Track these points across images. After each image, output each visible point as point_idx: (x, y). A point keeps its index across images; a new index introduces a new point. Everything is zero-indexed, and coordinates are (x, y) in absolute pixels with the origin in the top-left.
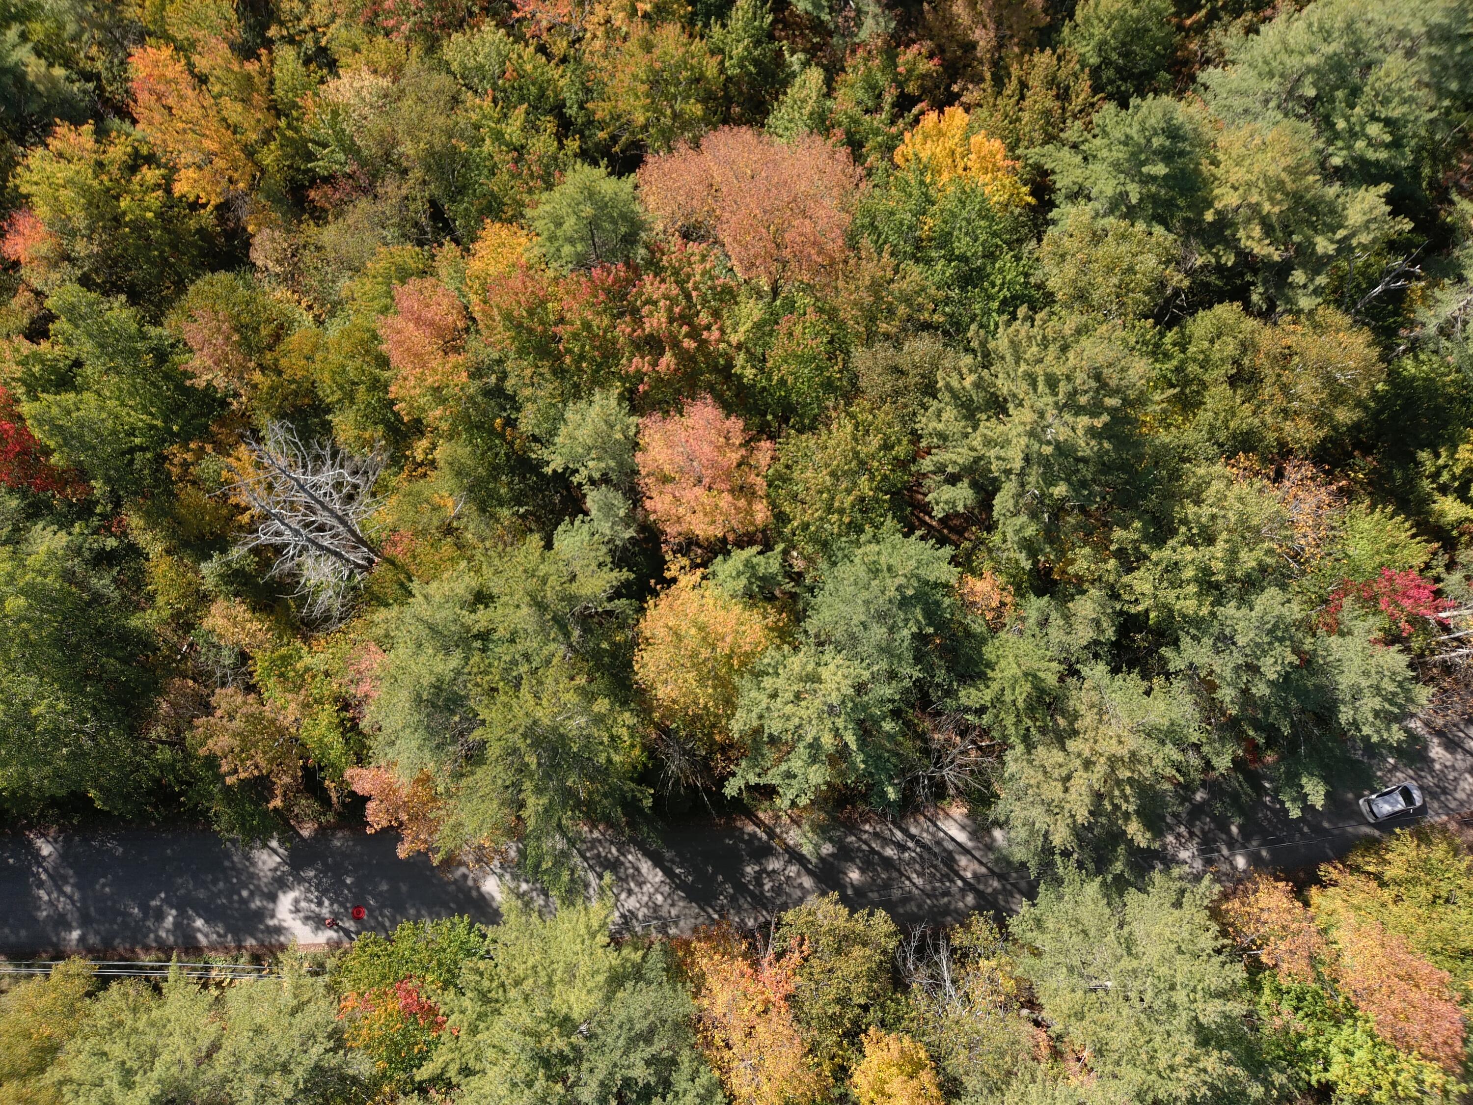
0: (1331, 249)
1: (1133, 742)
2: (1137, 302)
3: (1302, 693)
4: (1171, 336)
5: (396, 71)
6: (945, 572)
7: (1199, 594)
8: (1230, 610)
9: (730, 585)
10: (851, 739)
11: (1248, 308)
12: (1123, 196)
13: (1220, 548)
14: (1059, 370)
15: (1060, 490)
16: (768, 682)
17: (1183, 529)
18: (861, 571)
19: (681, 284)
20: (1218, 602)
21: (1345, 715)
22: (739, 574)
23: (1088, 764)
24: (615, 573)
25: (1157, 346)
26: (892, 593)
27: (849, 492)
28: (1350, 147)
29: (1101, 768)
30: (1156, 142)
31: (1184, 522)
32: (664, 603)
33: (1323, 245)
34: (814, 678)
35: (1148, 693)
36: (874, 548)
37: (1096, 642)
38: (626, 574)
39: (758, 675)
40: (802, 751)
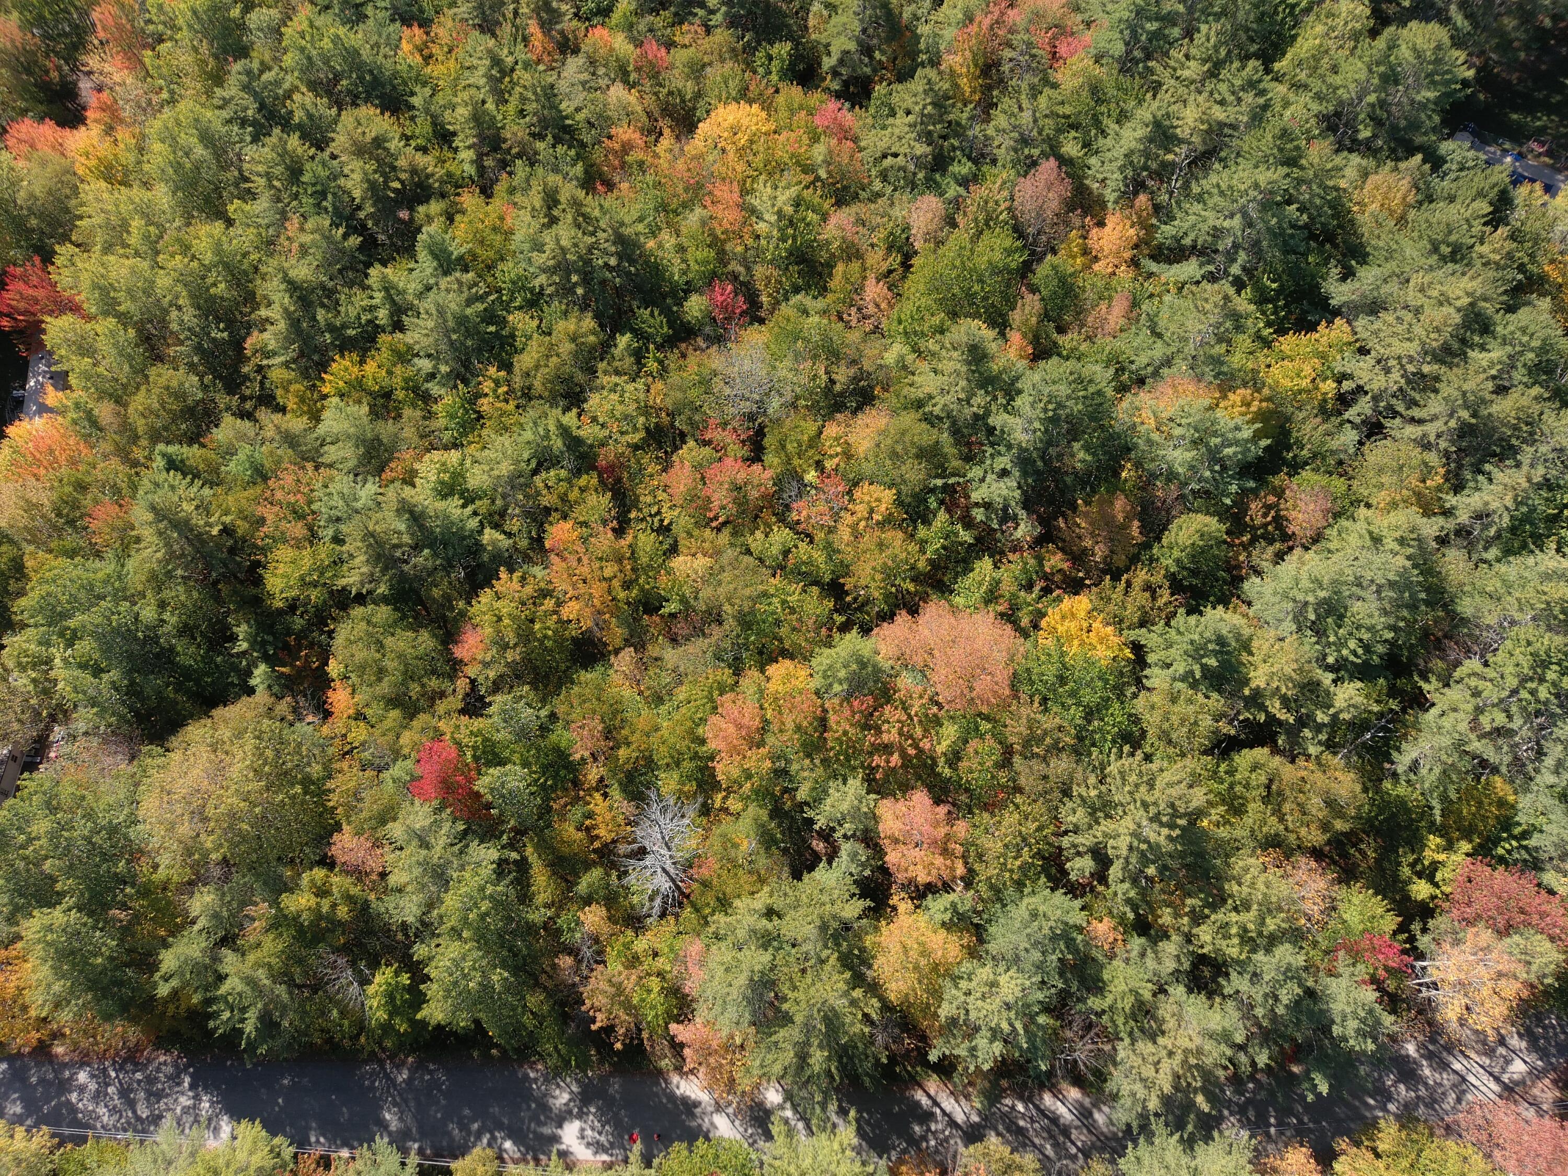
0: (1326, 720)
1: (1198, 1041)
2: (1201, 744)
3: (1311, 1014)
4: (1223, 767)
5: (717, 553)
6: (1078, 918)
7: (1241, 944)
8: (1260, 957)
9: (939, 917)
10: (1019, 1026)
11: (1276, 751)
12: (1192, 672)
13: (1253, 913)
14: (1149, 799)
15: (1151, 871)
16: (963, 984)
17: (1230, 901)
18: (1026, 916)
19: (905, 709)
20: (1254, 951)
21: (1336, 1030)
22: (946, 909)
23: (1171, 1054)
24: (861, 902)
25: (1215, 772)
26: (1046, 931)
27: (1015, 858)
28: (1339, 651)
29: (1179, 1057)
30: (1211, 647)
31: (1231, 896)
32: (890, 922)
33: (1321, 717)
34: (993, 984)
35: (1211, 1007)
36: (1033, 900)
37: (1177, 971)
38: (868, 903)
39: (955, 979)
40: (984, 1032)
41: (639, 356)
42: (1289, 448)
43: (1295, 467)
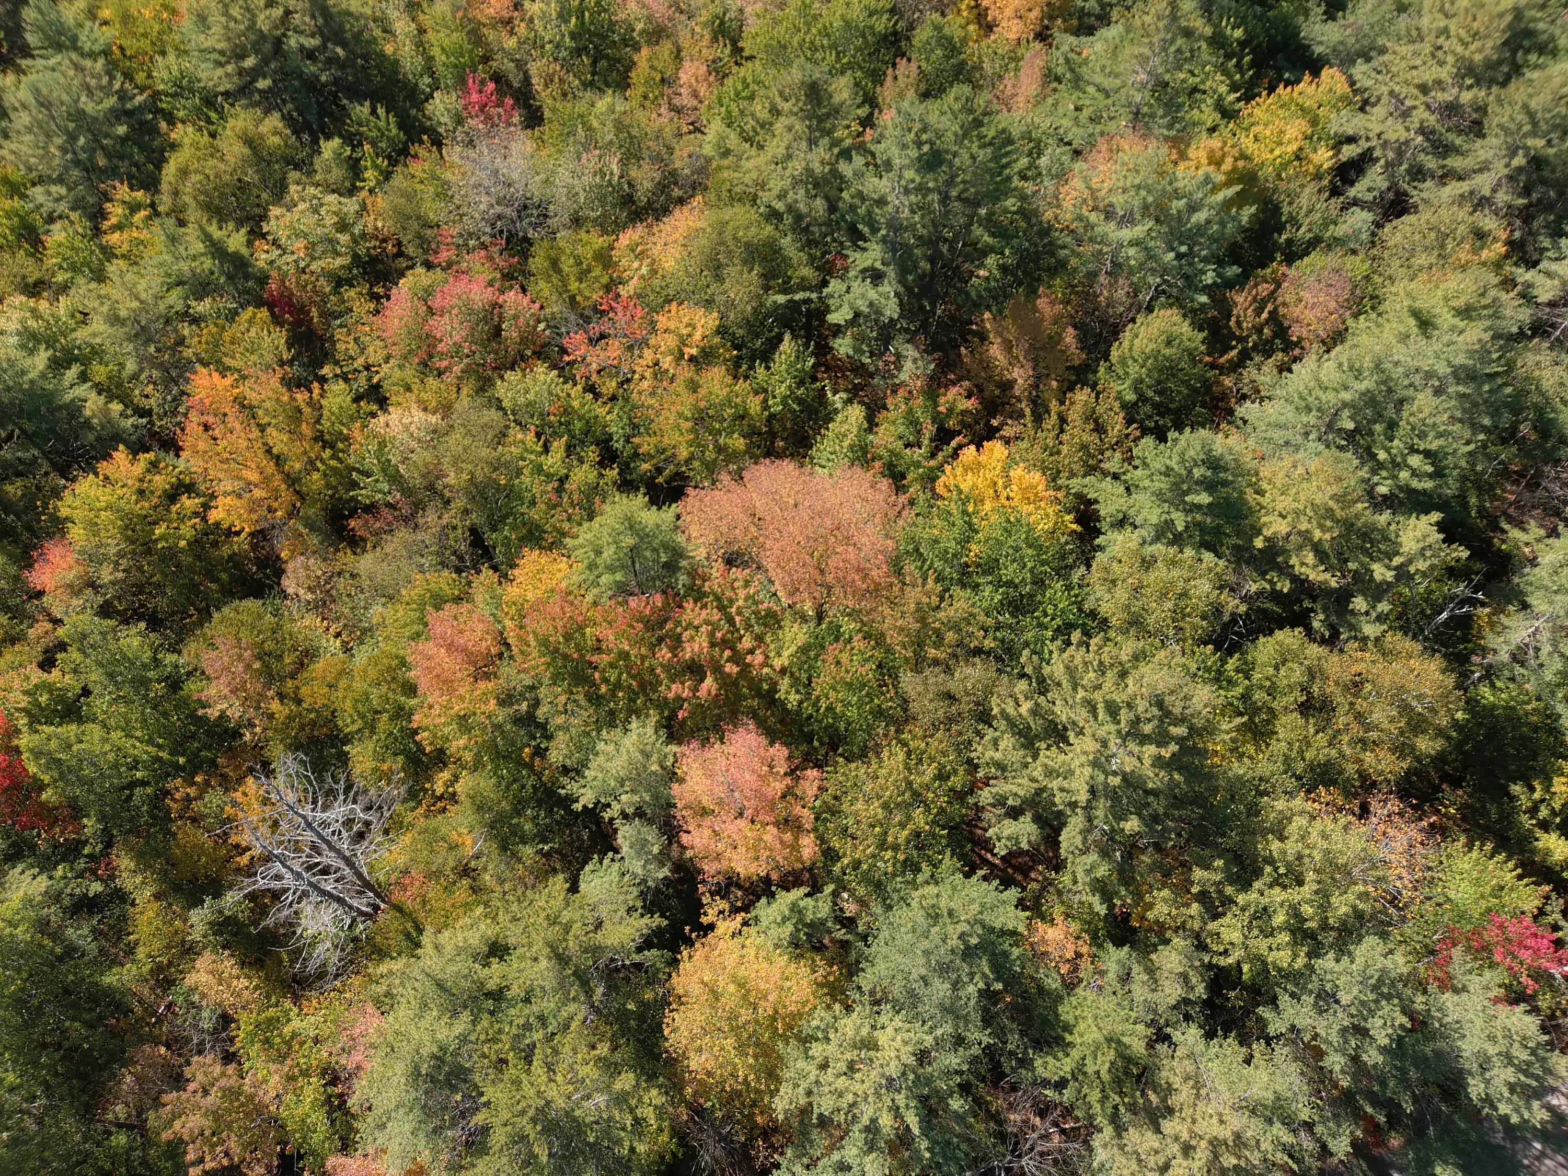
0: (1390, 576)
1: (1237, 1122)
2: (1195, 628)
3: (1421, 1062)
4: (1232, 663)
5: (446, 409)
6: (1013, 919)
7: (1295, 943)
8: (1327, 963)
9: (774, 932)
10: (912, 1120)
11: (1309, 632)
12: (1169, 524)
13: (1307, 890)
14: (1119, 697)
15: (1132, 825)
16: (816, 1049)
17: (1268, 869)
18: (920, 917)
19: (722, 608)
20: (1314, 953)
21: (1475, 1089)
22: (785, 920)
23: (1187, 1150)
24: (646, 920)
25: (1219, 672)
26: (954, 942)
27: (902, 825)
28: (1395, 477)
29: (1202, 1154)
30: (1197, 473)
31: (1270, 861)
32: (699, 952)
33: (1380, 572)
34: (870, 1044)
35: (1248, 1061)
36: (932, 889)
37: (1186, 1001)
38: (657, 921)
39: (805, 1040)
40: (857, 1135)
41: (355, 167)
42: (1280, 229)
43: (1292, 255)
